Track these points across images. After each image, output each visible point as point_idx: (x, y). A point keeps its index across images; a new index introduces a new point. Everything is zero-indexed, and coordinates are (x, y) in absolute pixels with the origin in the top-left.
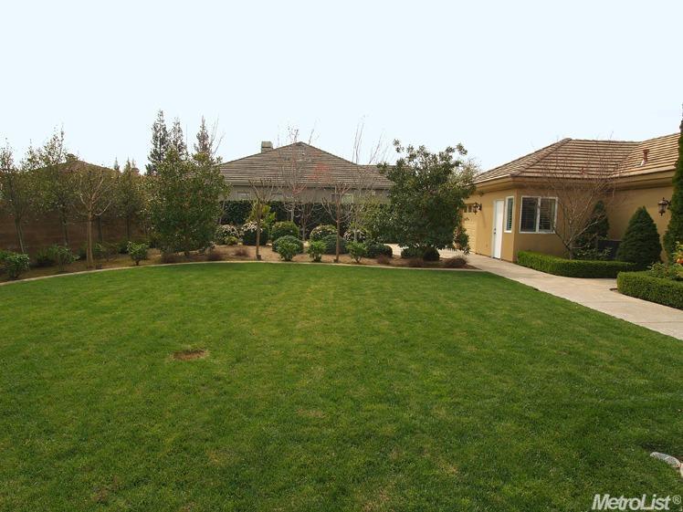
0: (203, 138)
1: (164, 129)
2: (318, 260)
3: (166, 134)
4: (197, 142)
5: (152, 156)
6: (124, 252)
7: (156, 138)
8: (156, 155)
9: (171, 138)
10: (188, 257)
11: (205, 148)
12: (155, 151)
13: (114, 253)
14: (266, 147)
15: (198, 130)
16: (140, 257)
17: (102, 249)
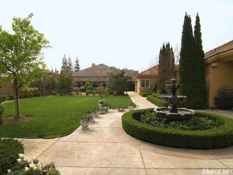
0: (77, 62)
1: (66, 60)
2: (94, 95)
3: (66, 61)
4: (75, 63)
5: (62, 67)
6: (51, 94)
7: (63, 62)
8: (63, 67)
9: (68, 62)
10: (65, 95)
11: (78, 65)
12: (63, 66)
13: (49, 94)
14: (93, 65)
15: (76, 59)
16: (55, 94)
17: (47, 92)
